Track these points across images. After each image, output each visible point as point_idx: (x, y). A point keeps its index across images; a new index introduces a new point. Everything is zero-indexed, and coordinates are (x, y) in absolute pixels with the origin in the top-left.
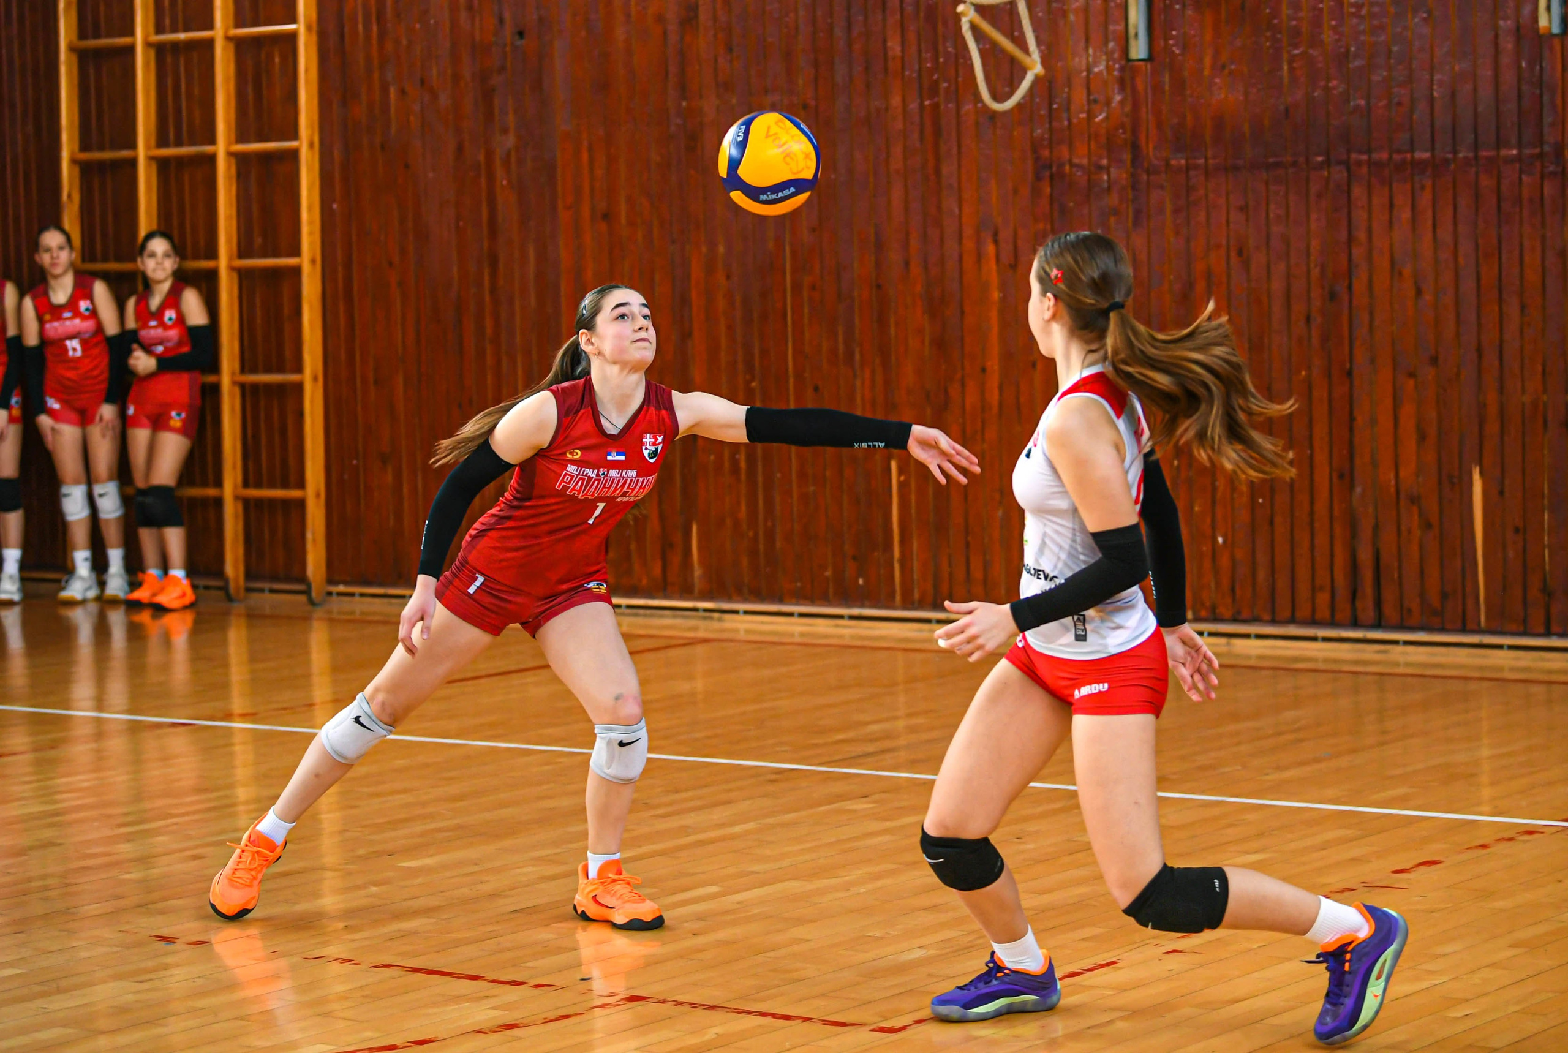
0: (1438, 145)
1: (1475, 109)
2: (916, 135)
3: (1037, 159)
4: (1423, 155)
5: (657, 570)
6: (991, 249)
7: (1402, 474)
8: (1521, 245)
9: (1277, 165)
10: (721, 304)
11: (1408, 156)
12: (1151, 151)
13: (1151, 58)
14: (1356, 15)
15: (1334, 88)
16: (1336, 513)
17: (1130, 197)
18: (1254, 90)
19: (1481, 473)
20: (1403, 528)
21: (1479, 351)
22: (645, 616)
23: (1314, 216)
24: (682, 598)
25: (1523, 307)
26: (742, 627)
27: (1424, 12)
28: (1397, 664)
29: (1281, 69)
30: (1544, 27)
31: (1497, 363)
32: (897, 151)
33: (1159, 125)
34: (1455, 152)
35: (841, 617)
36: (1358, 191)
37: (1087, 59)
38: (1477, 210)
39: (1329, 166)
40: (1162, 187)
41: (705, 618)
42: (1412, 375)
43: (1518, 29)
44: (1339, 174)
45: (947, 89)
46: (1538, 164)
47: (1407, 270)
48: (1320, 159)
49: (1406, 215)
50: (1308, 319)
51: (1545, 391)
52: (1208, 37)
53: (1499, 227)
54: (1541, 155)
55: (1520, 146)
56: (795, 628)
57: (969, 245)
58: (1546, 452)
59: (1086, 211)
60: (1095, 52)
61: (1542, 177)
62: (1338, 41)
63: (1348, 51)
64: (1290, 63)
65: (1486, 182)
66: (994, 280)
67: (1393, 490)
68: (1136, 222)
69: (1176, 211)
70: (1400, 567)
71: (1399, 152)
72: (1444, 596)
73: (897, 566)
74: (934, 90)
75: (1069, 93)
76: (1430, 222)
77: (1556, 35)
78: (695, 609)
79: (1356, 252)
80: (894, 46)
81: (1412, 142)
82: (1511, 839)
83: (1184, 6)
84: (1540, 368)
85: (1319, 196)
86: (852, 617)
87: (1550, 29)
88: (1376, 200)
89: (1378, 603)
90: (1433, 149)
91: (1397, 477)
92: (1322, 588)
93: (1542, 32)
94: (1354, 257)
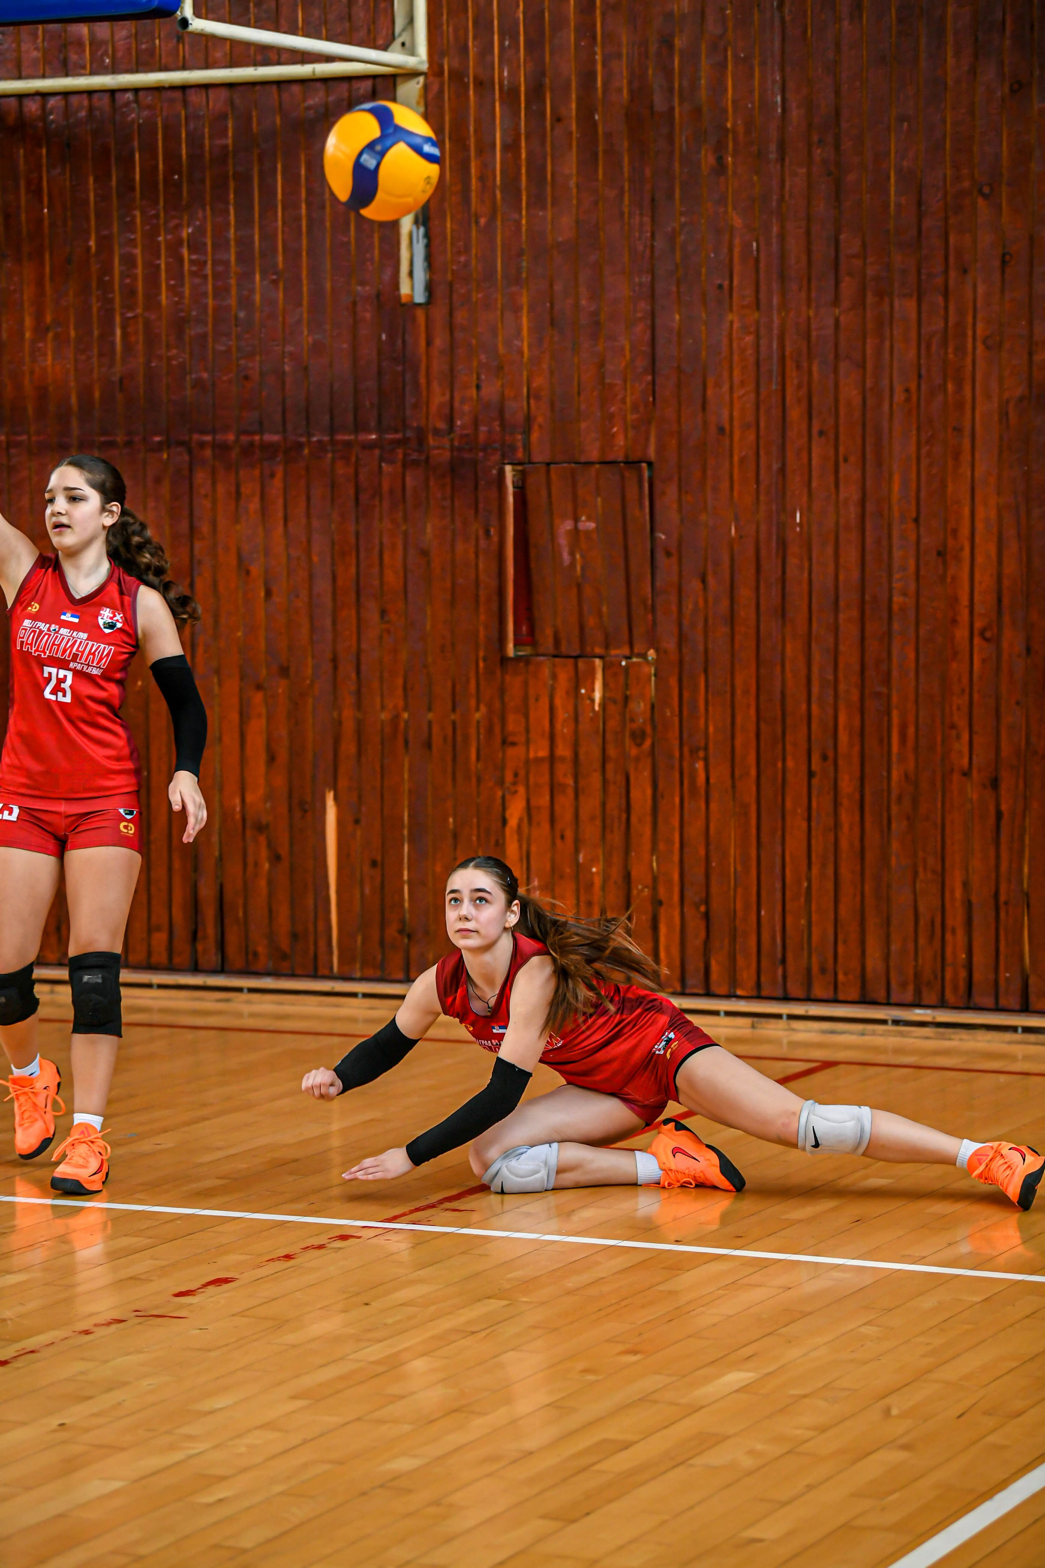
0: (290, 427)
1: (332, 386)
4: (273, 438)
7: (249, 798)
8: (381, 543)
9: (110, 444)
11: (257, 438)
14: (198, 274)
15: (174, 358)
18: (84, 358)
19: (336, 799)
20: (250, 860)
21: (335, 661)
23: (151, 504)
25: (383, 613)
27: (275, 275)
28: (240, 1015)
29: (113, 334)
30: (407, 295)
31: (354, 675)
34: (309, 435)
36: (201, 477)
38: (333, 501)
39: (169, 447)
42: (259, 687)
43: (378, 296)
44: (179, 456)
46: (400, 451)
47: (256, 569)
48: (157, 439)
49: (254, 505)
51: (406, 708)
52: (29, 294)
53: (358, 521)
54: (403, 442)
55: (380, 430)
58: (406, 776)
61: (404, 466)
62: (177, 303)
63: (187, 315)
64: (124, 328)
65: (341, 470)
67: (238, 817)
70: (245, 905)
71: (246, 433)
72: (294, 936)
76: (280, 515)
77: (419, 305)
79: (198, 545)
81: (261, 423)
82: (321, 1247)
84: (400, 681)
85: (157, 481)
87: (412, 297)
88: (221, 489)
89: (222, 945)
90: (284, 431)
91: (243, 801)
92: (158, 929)
93: (404, 300)
94: (196, 552)
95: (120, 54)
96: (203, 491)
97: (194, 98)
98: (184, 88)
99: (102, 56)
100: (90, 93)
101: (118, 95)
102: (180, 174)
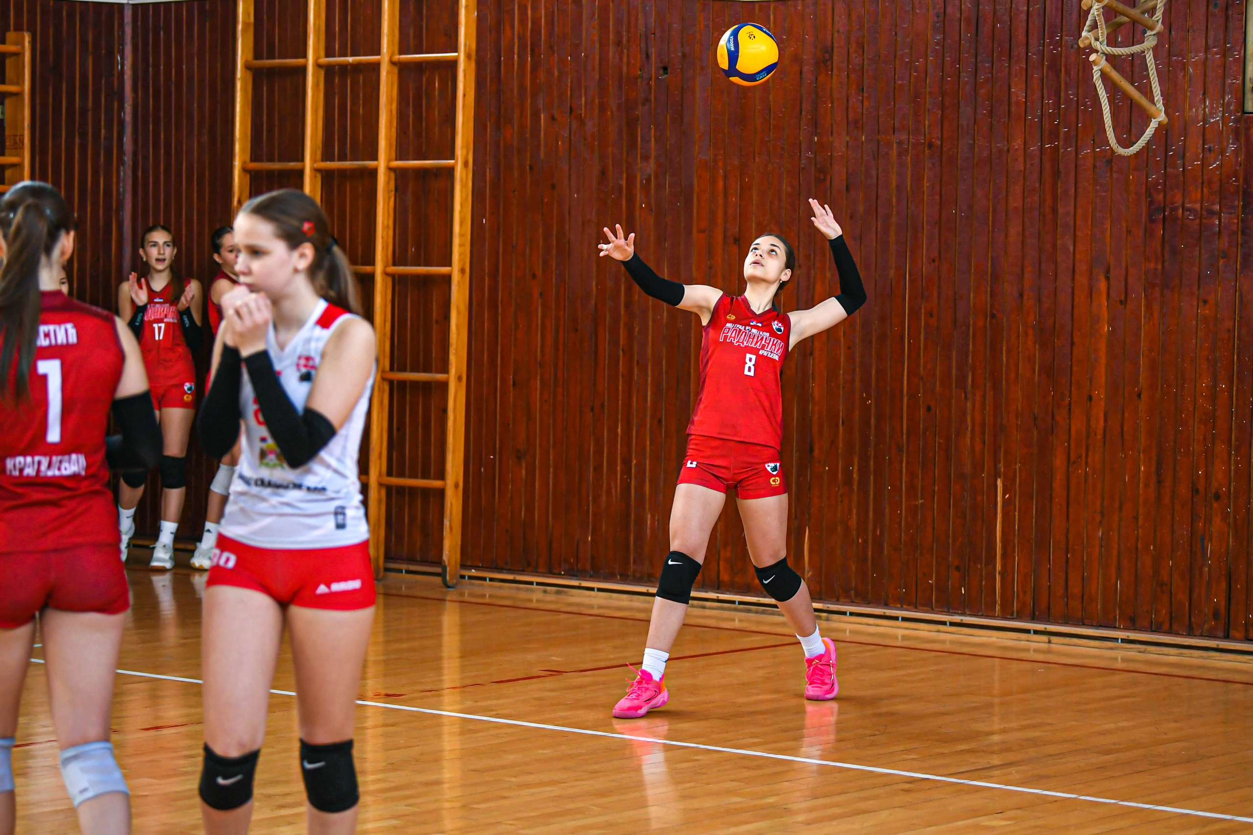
2: (1036, 176)
3: (1151, 203)
6: (1102, 285)
17: (1240, 241)
22: (757, 612)
26: (848, 627)
32: (1017, 189)
35: (944, 623)
37: (1204, 110)
45: (1067, 134)
56: (899, 631)
57: (1082, 280)
59: (1197, 253)
60: (1211, 104)
66: (1105, 314)
68: (1244, 265)
73: (998, 577)
74: (1054, 134)
75: (1184, 141)
80: (1018, 92)
86: (953, 624)
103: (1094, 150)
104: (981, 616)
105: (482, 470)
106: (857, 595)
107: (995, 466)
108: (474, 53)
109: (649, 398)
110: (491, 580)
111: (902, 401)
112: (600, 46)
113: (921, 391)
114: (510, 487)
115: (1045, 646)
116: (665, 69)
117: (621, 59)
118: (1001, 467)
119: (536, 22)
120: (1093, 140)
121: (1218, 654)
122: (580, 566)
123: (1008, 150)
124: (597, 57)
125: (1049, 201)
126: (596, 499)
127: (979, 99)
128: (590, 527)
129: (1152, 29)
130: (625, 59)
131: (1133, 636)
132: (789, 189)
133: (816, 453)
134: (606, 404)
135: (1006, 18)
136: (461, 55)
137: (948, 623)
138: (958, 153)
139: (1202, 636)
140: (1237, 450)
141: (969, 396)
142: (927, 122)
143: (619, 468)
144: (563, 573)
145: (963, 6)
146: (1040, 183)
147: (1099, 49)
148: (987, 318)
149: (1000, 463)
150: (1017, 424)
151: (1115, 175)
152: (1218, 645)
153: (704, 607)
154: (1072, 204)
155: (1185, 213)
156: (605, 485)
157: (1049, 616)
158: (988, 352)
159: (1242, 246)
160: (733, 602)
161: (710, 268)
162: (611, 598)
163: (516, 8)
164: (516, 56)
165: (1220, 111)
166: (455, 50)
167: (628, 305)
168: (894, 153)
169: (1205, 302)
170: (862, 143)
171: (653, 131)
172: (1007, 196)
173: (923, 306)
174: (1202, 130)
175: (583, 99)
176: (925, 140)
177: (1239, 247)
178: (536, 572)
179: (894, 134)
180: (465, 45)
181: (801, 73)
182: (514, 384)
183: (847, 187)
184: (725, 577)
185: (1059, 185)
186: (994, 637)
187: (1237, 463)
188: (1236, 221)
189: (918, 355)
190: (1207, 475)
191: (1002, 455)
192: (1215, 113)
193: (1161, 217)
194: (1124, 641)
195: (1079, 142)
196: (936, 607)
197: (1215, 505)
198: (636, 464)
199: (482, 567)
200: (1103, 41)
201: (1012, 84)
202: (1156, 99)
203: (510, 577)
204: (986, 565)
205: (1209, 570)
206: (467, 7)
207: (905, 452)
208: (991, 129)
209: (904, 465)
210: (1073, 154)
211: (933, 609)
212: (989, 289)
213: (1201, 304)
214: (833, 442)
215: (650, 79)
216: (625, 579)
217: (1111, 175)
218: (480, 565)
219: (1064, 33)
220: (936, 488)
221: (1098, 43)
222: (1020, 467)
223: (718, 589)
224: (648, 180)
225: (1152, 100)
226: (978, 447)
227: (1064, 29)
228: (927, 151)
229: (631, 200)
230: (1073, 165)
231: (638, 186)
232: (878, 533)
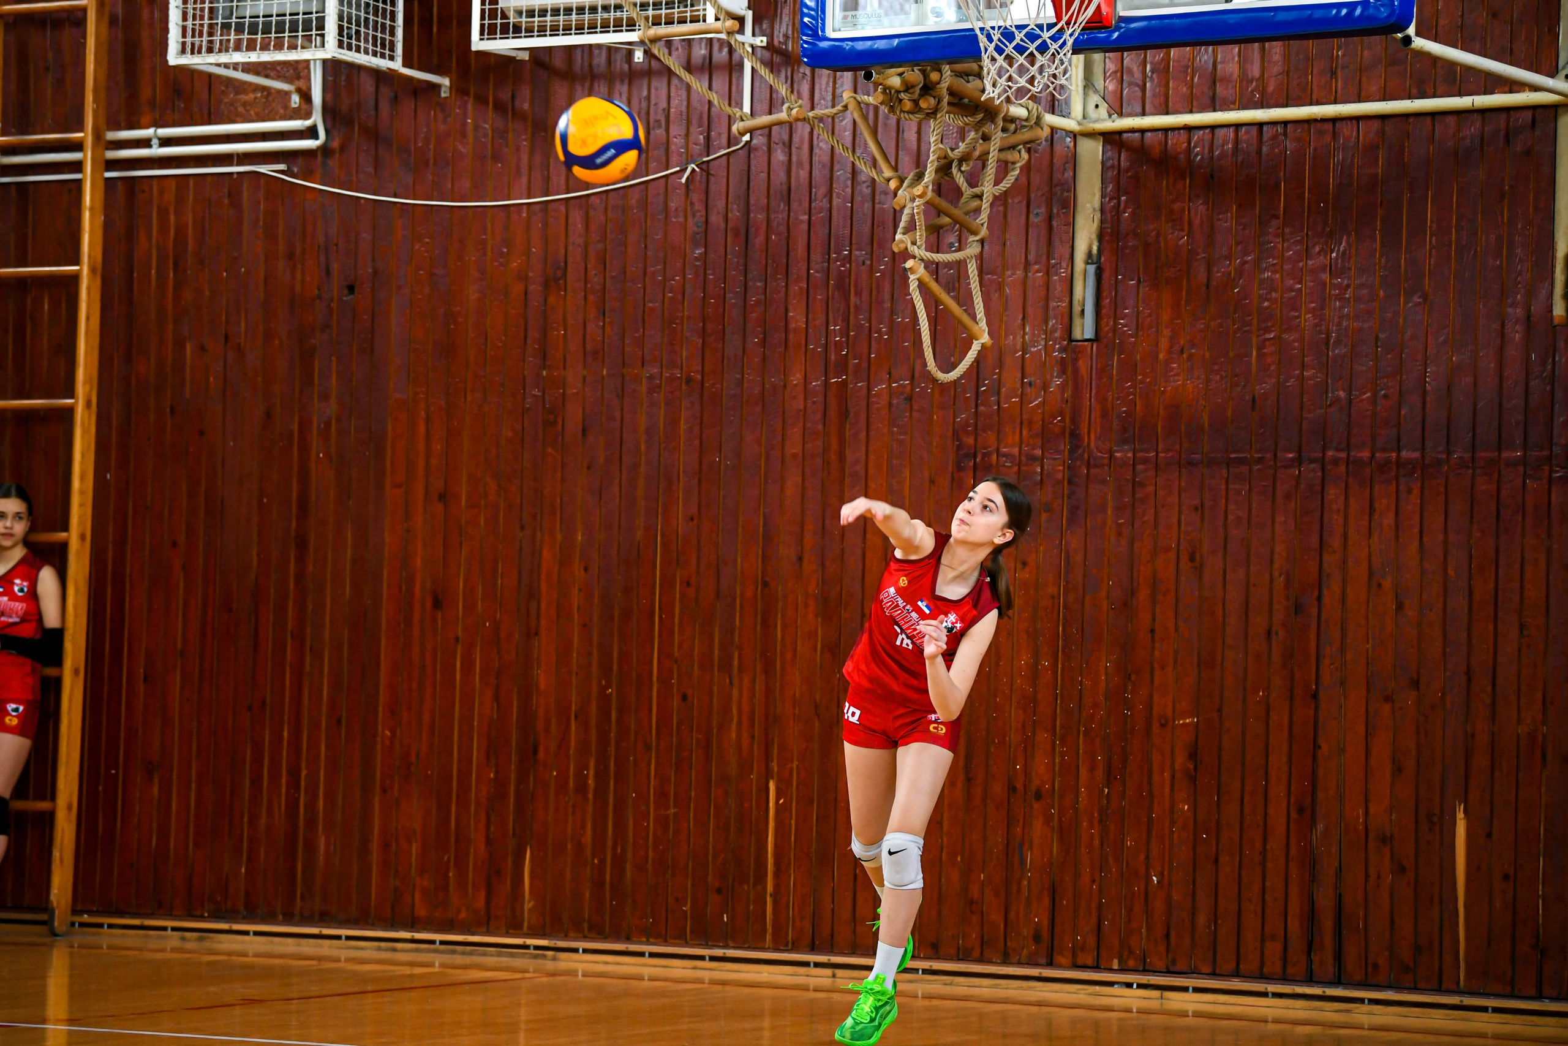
0: (1429, 444)
1: (1475, 406)
2: (819, 416)
3: (959, 447)
4: (1411, 455)
5: (480, 902)
7: (1372, 810)
8: (1523, 558)
9: (1241, 461)
10: (576, 598)
11: (1394, 455)
12: (1093, 441)
13: (1097, 339)
14: (1339, 297)
15: (1309, 378)
16: (1293, 852)
17: (1066, 492)
18: (1218, 377)
19: (1465, 812)
20: (1372, 872)
22: (463, 953)
23: (1279, 519)
24: (507, 934)
25: (1522, 627)
26: (580, 968)
27: (1419, 298)
28: (1361, 1026)
29: (1249, 354)
30: (1561, 316)
31: (1489, 689)
32: (795, 434)
33: (1105, 413)
34: (1449, 453)
35: (702, 958)
36: (1333, 493)
37: (1023, 337)
38: (1472, 517)
39: (1300, 464)
40: (1104, 482)
41: (536, 957)
42: (1388, 699)
43: (1529, 317)
44: (1311, 472)
45: (857, 366)
46: (1546, 468)
47: (1387, 583)
48: (1290, 456)
49: (1389, 520)
50: (1269, 633)
51: (1545, 722)
52: (1165, 317)
53: (1498, 537)
54: (1550, 458)
55: (1525, 447)
56: (647, 968)
58: (1543, 790)
60: (1032, 330)
61: (1550, 483)
62: (1316, 325)
63: (1328, 338)
64: (1259, 349)
65: (1484, 486)
67: (1361, 827)
68: (1071, 521)
69: (1119, 510)
70: (1366, 917)
71: (1384, 450)
72: (1418, 950)
73: (769, 900)
74: (842, 366)
75: (1000, 374)
76: (1416, 530)
78: (526, 947)
79: (1326, 558)
80: (797, 317)
81: (1399, 440)
83: (1139, 281)
84: (1539, 695)
85: (1287, 496)
86: (713, 959)
88: (1354, 504)
89: (1339, 956)
91: (1367, 813)
92: (1273, 937)
93: (1556, 322)
94: (1325, 565)
95: (1271, 89)
96: (1335, 507)
97: (1346, 130)
98: (1335, 120)
99: (1252, 91)
100: (1237, 126)
101: (1265, 128)
102: (1326, 202)
103: (890, 385)
104: (749, 948)
105: (100, 788)
106: (590, 930)
107: (767, 765)
108: (99, 267)
109: (325, 692)
110: (110, 926)
111: (651, 689)
112: (266, 260)
113: (675, 675)
114: (137, 809)
115: (827, 982)
116: (351, 288)
117: (293, 277)
118: (774, 766)
119: (181, 230)
120: (890, 374)
121: (1040, 984)
122: (229, 904)
123: (785, 386)
124: (262, 275)
125: (834, 446)
126: (253, 819)
127: (750, 326)
128: (245, 855)
129: (975, 233)
130: (299, 276)
131: (937, 965)
132: (510, 434)
133: (541, 755)
134: (268, 700)
135: (783, 228)
136: (85, 269)
137: (707, 958)
138: (722, 390)
139: (1019, 964)
140: (1063, 740)
141: (736, 681)
142: (684, 353)
143: (284, 781)
144: (206, 915)
145: (730, 215)
146: (824, 425)
147: (917, 255)
148: (757, 587)
149: (772, 762)
150: (794, 714)
151: (916, 415)
152: (1040, 973)
153: (394, 950)
154: (864, 449)
155: (1000, 458)
156: (265, 803)
157: (832, 946)
158: (759, 627)
159: (1069, 497)
160: (433, 942)
161: (408, 531)
162: (271, 942)
163: (155, 211)
164: (153, 272)
165: (1042, 339)
166: (76, 261)
167: (300, 577)
168: (644, 389)
169: (1024, 564)
170: (603, 377)
171: (334, 364)
172: (783, 440)
173: (678, 573)
174: (1020, 360)
175: (243, 325)
176: (681, 374)
177: (1065, 498)
178: (171, 916)
179: (643, 366)
180: (90, 256)
181: (526, 293)
182: (145, 680)
183: (584, 430)
184: (421, 912)
185: (848, 426)
186: (765, 973)
187: (1062, 754)
188: (1061, 468)
189: (673, 633)
190: (1026, 771)
191: (775, 752)
192: (1037, 341)
193: (971, 464)
194: (925, 971)
195: (872, 377)
196: (691, 940)
197: (1036, 806)
198: (307, 775)
199: (97, 911)
200: (921, 245)
201: (790, 307)
202: (978, 317)
203: (136, 922)
204: (754, 886)
205: (1029, 883)
206: (92, 209)
207: (654, 750)
208: (764, 360)
209: (653, 766)
210: (864, 392)
211: (687, 943)
212: (760, 552)
213: (1019, 566)
214: (564, 740)
215: (332, 300)
216: (288, 919)
217: (911, 414)
218: (95, 909)
219: (854, 247)
220: (693, 794)
221: (915, 247)
222: (797, 766)
223: (412, 927)
224: (328, 424)
225: (974, 317)
226: (745, 744)
227: (854, 242)
228: (684, 387)
229: (304, 448)
230: (864, 403)
231: (315, 432)
232: (619, 851)
